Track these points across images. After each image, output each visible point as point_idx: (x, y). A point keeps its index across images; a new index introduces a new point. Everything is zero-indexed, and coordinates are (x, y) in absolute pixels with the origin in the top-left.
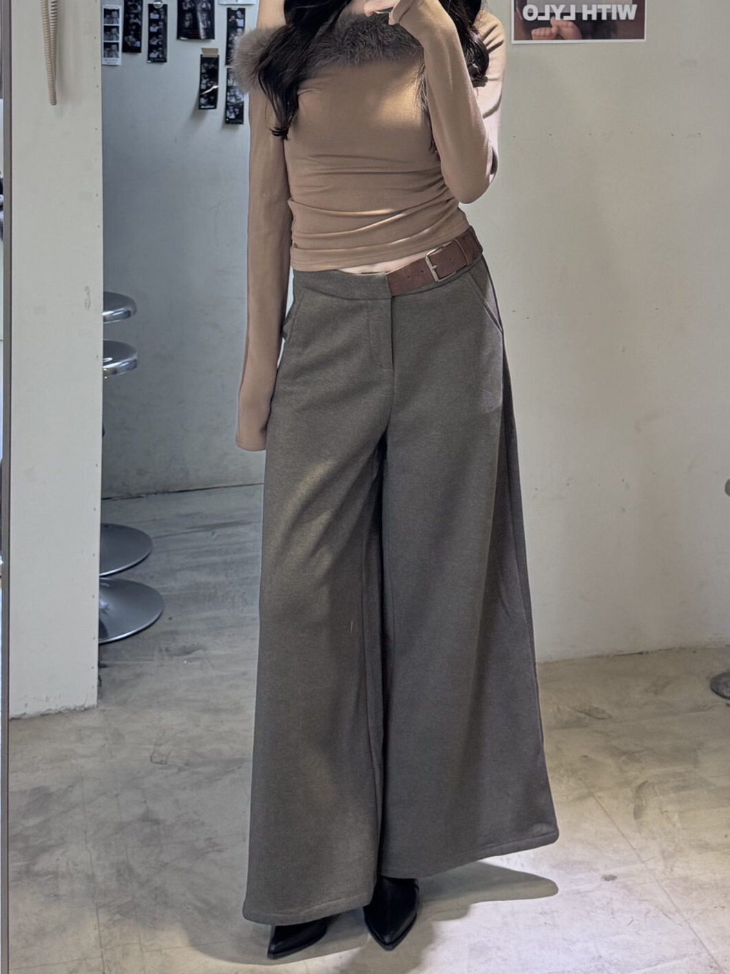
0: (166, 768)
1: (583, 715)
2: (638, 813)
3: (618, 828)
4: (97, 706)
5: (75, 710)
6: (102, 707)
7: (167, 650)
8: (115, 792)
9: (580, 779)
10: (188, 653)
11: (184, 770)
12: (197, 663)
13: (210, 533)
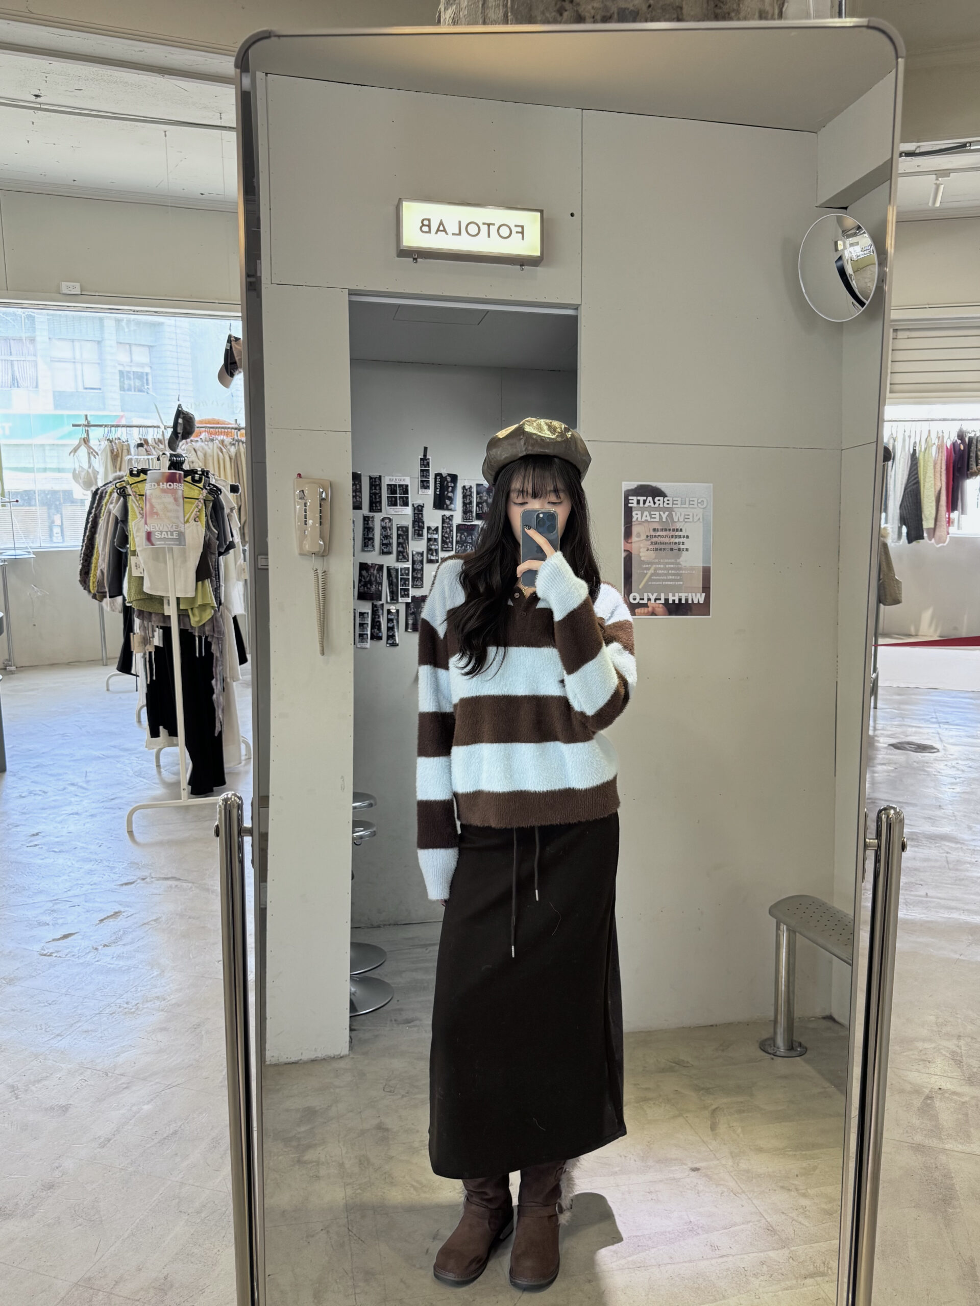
0: (393, 1095)
1: (674, 1064)
2: (713, 1127)
3: (700, 1137)
4: (349, 1055)
5: (334, 1057)
6: (352, 1056)
7: (395, 1020)
8: (359, 1110)
9: (673, 1105)
10: (409, 1023)
11: (406, 1096)
12: (415, 1029)
13: (424, 950)
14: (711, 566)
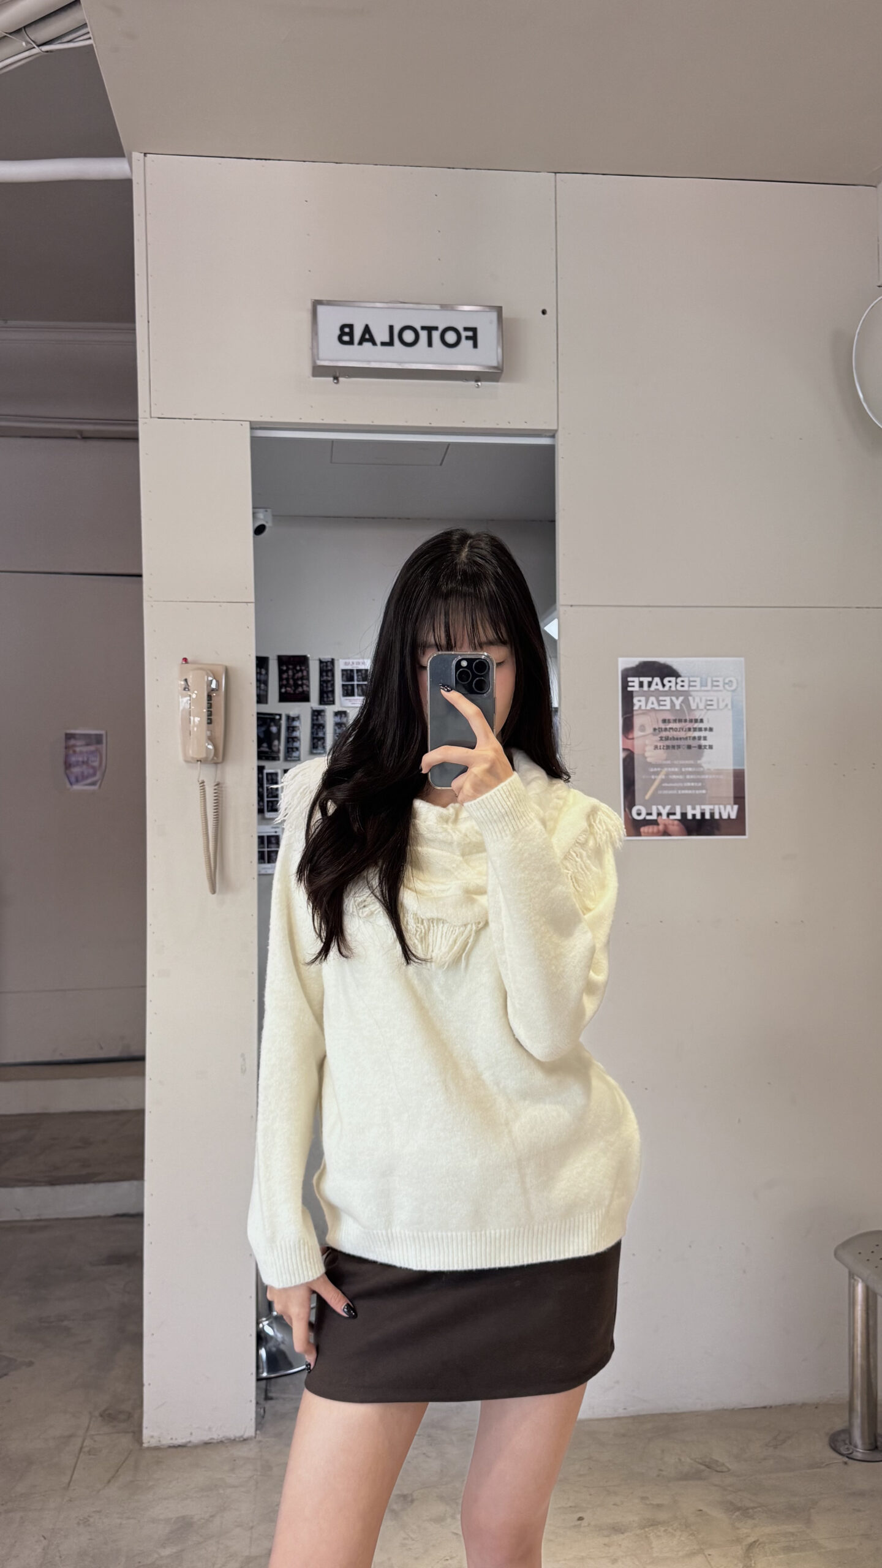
1: (703, 1468)
4: (255, 1437)
5: (234, 1440)
6: (259, 1438)
9: (693, 1535)
14: (746, 768)
